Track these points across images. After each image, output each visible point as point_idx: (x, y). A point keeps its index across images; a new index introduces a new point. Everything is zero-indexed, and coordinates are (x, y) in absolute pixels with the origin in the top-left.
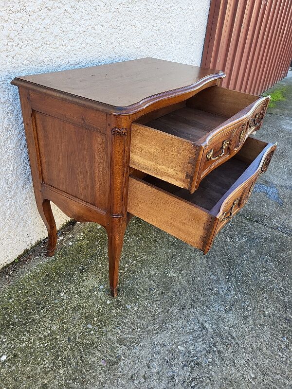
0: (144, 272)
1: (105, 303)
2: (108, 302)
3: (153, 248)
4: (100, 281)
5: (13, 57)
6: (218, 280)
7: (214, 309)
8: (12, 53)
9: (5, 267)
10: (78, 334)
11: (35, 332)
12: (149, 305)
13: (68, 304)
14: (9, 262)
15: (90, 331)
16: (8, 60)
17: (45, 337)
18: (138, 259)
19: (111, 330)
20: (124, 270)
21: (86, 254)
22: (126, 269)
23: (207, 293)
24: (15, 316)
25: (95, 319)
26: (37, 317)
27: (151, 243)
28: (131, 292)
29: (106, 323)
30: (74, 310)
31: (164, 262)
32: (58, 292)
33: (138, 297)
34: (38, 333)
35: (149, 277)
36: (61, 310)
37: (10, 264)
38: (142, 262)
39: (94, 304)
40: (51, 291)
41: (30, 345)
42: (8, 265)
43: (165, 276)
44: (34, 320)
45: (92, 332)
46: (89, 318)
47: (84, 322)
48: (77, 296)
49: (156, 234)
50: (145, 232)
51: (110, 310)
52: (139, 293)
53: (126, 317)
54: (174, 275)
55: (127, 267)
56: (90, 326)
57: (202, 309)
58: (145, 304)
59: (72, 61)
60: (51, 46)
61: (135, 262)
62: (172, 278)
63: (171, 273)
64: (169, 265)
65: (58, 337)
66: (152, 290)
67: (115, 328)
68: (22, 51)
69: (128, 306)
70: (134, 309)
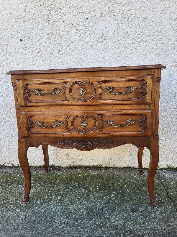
1: (18, 200)
13: (14, 190)
18: (63, 199)
20: (48, 197)
22: (50, 198)
28: (29, 206)
29: (2, 206)
36: (10, 189)
37: (34, 167)
46: (6, 199)
49: (97, 197)
51: (13, 204)
55: (52, 197)
61: (59, 198)
69: (17, 210)
70: (15, 213)
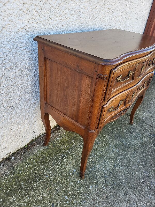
0: (101, 163)
1: (77, 182)
2: (79, 182)
3: (107, 148)
4: (74, 166)
5: (36, 24)
6: (149, 176)
7: (147, 198)
8: (36, 21)
9: (20, 150)
10: (58, 202)
11: (33, 197)
12: (104, 188)
13: (54, 180)
14: (22, 147)
15: (67, 201)
16: (33, 25)
17: (39, 201)
18: (98, 154)
19: (80, 203)
20: (89, 161)
21: (66, 147)
22: (90, 160)
23: (143, 185)
24: (22, 184)
25: (70, 193)
26: (35, 186)
27: (106, 144)
28: (92, 177)
29: (76, 196)
30: (58, 184)
31: (114, 158)
32: (49, 170)
33: (97, 181)
34: (35, 198)
35: (104, 167)
36: (49, 183)
37: (22, 148)
38: (100, 156)
39: (70, 182)
40: (44, 169)
41: (29, 205)
42: (21, 149)
43: (115, 168)
44: (33, 188)
45: (68, 202)
46: (66, 191)
47: (63, 194)
48: (59, 175)
49: (109, 138)
50: (103, 136)
51: (80, 187)
52: (98, 178)
53: (89, 195)
54: (120, 169)
55: (91, 159)
56: (66, 198)
57: (139, 196)
58: (101, 186)
59: (70, 28)
60: (59, 18)
61: (96, 156)
62: (119, 170)
63: (119, 167)
64: (117, 161)
65: (47, 202)
66: (106, 177)
67: (82, 202)
68: (42, 19)
69: (91, 187)
70: (94, 189)
